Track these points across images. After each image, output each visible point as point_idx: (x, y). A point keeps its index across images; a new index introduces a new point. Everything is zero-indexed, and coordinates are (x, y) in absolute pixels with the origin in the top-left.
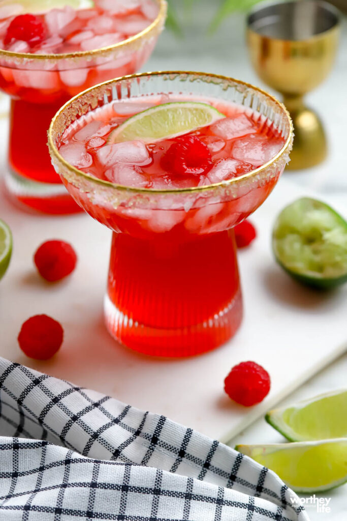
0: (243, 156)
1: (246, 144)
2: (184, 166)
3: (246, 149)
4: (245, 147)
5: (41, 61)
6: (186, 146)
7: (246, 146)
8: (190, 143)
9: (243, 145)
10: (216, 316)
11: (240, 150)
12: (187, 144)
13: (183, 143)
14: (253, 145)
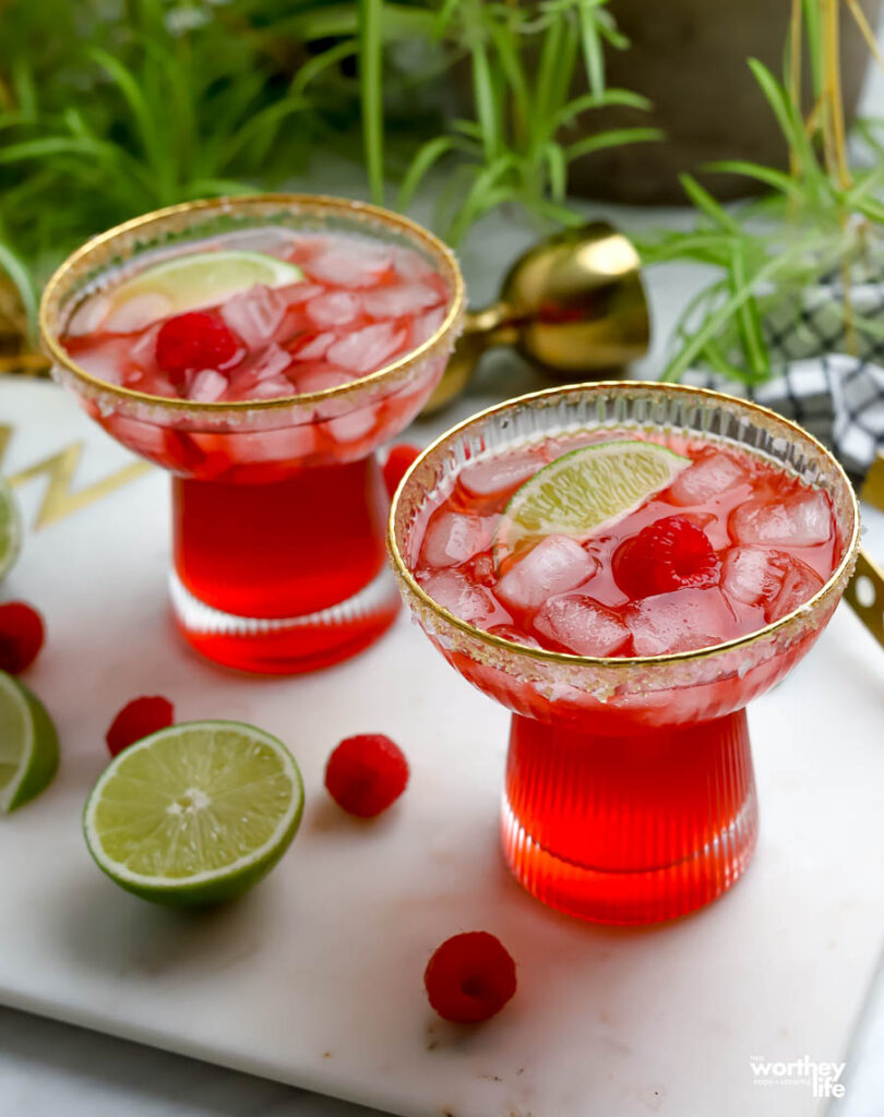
0: (758, 537)
1: (755, 514)
2: (675, 577)
3: (757, 523)
4: (755, 521)
5: (283, 411)
6: (669, 538)
7: (755, 518)
8: (674, 530)
9: (750, 517)
10: (732, 826)
11: (748, 528)
12: (670, 534)
13: (662, 534)
14: (769, 512)
